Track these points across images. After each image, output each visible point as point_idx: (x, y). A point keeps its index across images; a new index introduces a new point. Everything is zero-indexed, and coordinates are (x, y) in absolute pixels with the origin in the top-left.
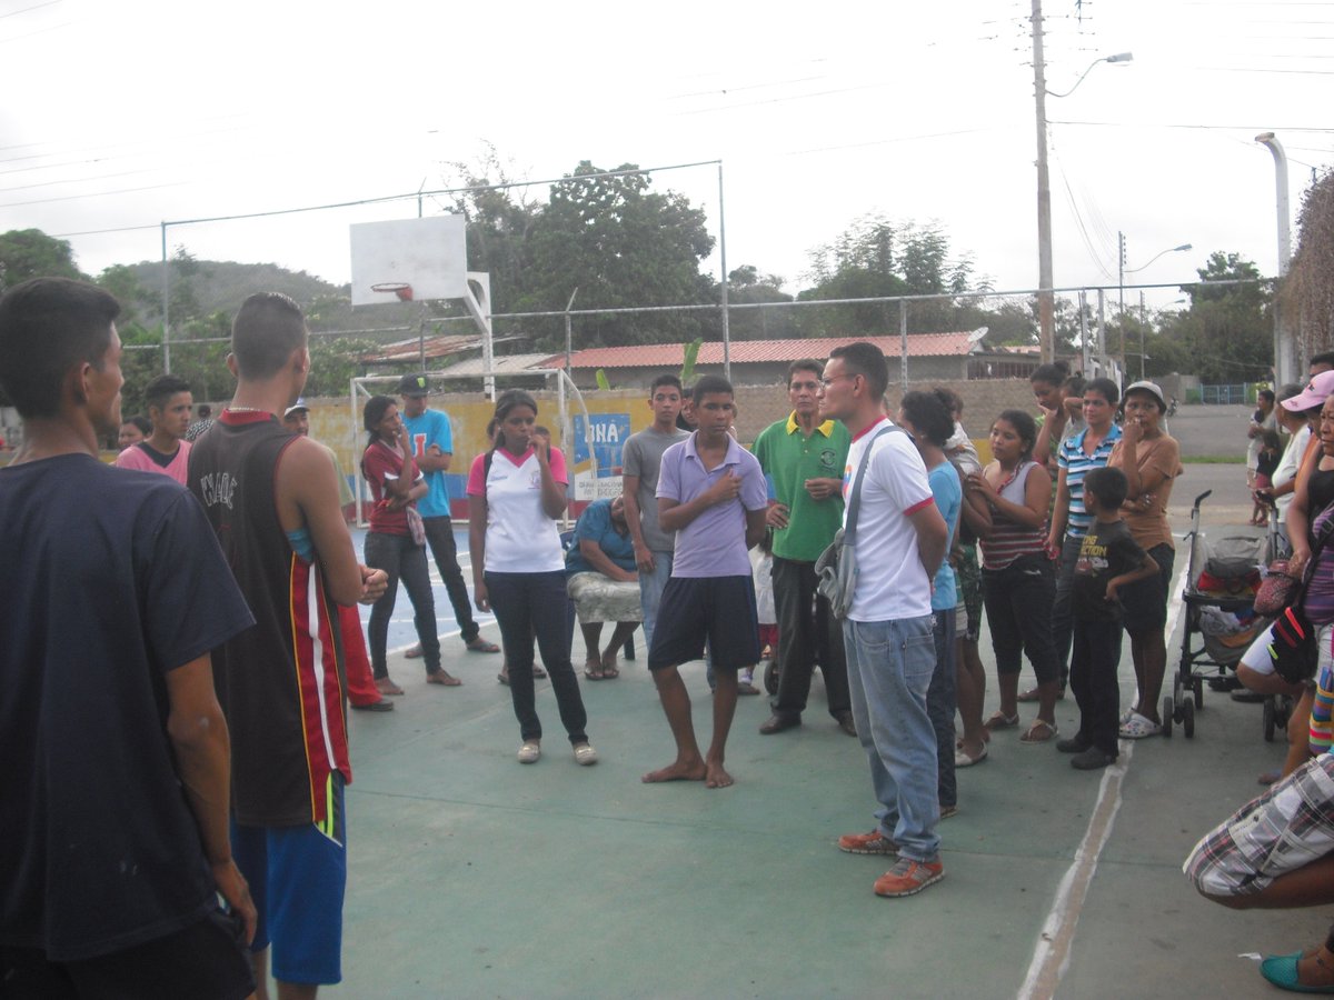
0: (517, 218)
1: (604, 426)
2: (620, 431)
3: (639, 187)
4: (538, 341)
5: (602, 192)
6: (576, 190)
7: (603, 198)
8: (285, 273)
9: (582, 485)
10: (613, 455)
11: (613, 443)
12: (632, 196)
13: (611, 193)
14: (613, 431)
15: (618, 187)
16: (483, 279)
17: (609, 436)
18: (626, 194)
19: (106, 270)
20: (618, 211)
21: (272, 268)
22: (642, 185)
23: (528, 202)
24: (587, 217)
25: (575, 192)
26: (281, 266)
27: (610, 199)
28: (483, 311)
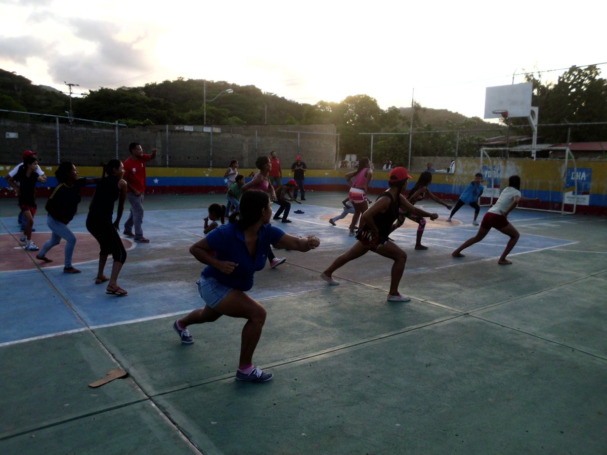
0: (543, 90)
1: (580, 173)
2: (587, 175)
3: (596, 75)
4: (547, 139)
5: (579, 78)
6: (569, 77)
7: (580, 80)
8: (450, 112)
9: (568, 197)
10: (583, 185)
11: (583, 180)
12: (592, 79)
13: (583, 78)
14: (584, 175)
15: (586, 75)
16: (536, 109)
17: (582, 177)
18: (590, 78)
19: (389, 108)
20: (586, 85)
21: (446, 111)
22: (597, 74)
23: (548, 83)
24: (572, 88)
25: (568, 78)
26: (449, 110)
27: (583, 80)
28: (534, 123)
